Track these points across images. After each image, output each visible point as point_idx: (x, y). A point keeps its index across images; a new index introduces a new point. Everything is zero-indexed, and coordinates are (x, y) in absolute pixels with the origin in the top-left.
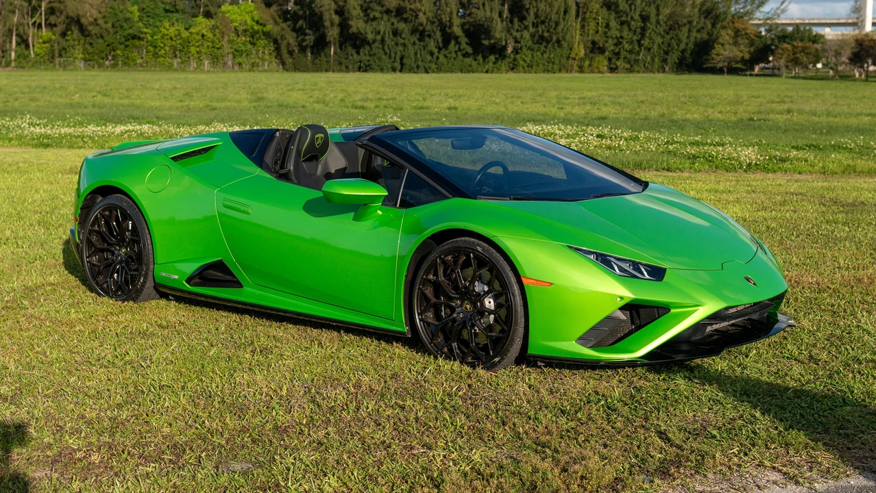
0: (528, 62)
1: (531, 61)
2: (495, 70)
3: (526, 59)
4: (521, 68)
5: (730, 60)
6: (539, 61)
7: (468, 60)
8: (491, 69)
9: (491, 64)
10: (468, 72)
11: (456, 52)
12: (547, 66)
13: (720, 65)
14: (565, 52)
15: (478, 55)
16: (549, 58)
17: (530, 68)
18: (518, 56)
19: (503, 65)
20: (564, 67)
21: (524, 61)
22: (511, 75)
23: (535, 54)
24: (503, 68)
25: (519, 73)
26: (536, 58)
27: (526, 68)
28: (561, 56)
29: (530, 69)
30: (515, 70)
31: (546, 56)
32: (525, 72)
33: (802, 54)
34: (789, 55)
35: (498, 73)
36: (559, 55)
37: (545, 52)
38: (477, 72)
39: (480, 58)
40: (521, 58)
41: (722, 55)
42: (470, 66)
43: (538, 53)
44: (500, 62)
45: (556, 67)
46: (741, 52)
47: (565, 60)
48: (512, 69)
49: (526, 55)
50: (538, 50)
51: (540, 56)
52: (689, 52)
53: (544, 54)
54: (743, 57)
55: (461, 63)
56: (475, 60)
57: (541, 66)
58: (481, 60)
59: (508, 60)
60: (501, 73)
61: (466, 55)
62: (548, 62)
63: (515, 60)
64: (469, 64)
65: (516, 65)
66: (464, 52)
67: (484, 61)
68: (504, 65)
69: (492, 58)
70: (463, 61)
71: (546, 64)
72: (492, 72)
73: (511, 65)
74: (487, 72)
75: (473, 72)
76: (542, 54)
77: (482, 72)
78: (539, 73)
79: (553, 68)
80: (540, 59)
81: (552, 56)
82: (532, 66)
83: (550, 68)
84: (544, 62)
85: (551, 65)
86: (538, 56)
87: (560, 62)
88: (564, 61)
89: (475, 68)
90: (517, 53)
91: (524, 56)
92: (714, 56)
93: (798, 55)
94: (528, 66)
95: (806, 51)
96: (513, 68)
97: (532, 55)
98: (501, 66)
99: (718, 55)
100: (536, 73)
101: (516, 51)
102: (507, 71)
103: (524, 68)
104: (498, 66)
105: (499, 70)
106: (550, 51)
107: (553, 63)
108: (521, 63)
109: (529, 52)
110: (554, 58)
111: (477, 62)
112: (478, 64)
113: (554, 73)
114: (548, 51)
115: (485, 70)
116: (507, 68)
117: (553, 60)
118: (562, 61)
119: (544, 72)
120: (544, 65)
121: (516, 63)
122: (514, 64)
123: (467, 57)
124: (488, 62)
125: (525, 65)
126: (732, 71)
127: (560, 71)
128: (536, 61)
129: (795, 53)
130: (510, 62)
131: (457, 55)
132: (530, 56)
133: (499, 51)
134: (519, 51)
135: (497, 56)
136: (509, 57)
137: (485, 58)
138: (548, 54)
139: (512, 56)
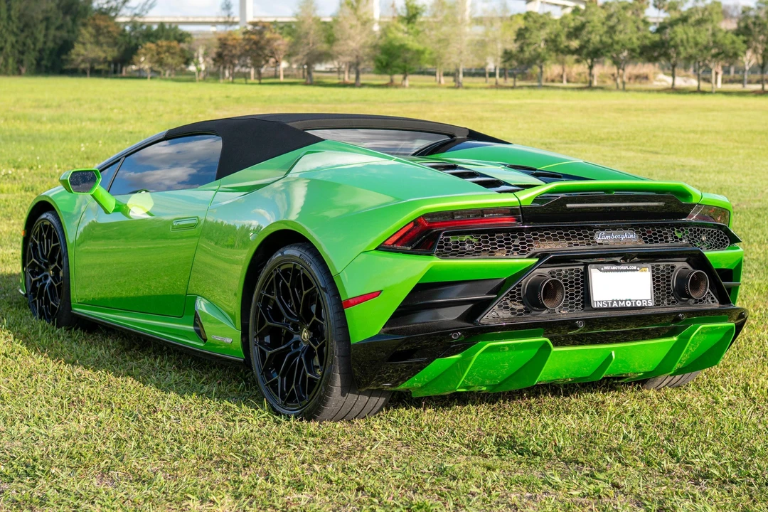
5: (94, 61)
13: (83, 66)
33: (167, 54)
34: (153, 55)
41: (83, 55)
46: (105, 52)
52: (48, 52)
54: (106, 58)
92: (74, 57)
93: (163, 56)
95: (171, 51)
99: (78, 55)
126: (96, 73)
129: (159, 53)
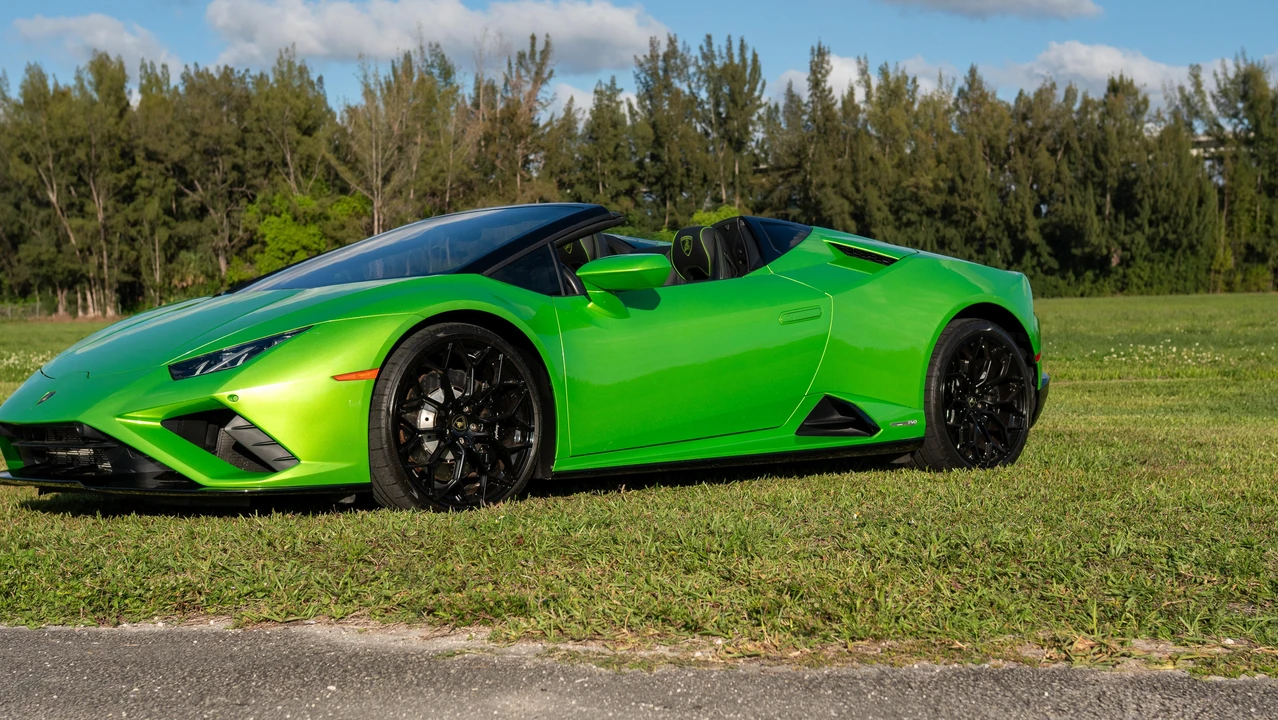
0: (1146, 278)
1: (1149, 277)
2: (1095, 291)
3: (1142, 274)
4: (1135, 289)
6: (1162, 277)
7: (1051, 279)
8: (1088, 291)
9: (1088, 284)
10: (1053, 296)
11: (1033, 268)
12: (1176, 283)
14: (1204, 262)
15: (1068, 271)
16: (1178, 271)
17: (1149, 287)
18: (1129, 271)
19: (1106, 284)
20: (1203, 285)
21: (1139, 277)
22: (1120, 298)
23: (1156, 267)
24: (1107, 289)
25: (1133, 293)
26: (1157, 273)
27: (1143, 288)
28: (1198, 267)
29: (1149, 289)
30: (1126, 292)
31: (1173, 269)
32: (1142, 294)
35: (1098, 296)
36: (1195, 267)
37: (1172, 263)
38: (1067, 295)
39: (1071, 275)
40: (1134, 272)
42: (1056, 287)
43: (1161, 265)
44: (1101, 280)
45: (1190, 285)
47: (1204, 274)
48: (1121, 290)
49: (1141, 268)
50: (1160, 261)
51: (1164, 269)
53: (1171, 267)
55: (1042, 284)
56: (1064, 278)
57: (1166, 284)
58: (1073, 278)
59: (1114, 277)
60: (1105, 296)
61: (1050, 272)
62: (1178, 278)
63: (1125, 276)
64: (1055, 284)
65: (1127, 284)
66: (1045, 267)
67: (1077, 279)
68: (1108, 284)
69: (1090, 274)
70: (1044, 280)
71: (1175, 280)
72: (1090, 295)
73: (1119, 284)
74: (1082, 295)
75: (1061, 296)
76: (1167, 266)
77: (1075, 296)
78: (1163, 294)
79: (1185, 287)
80: (1164, 274)
81: (1183, 268)
82: (1151, 285)
83: (1180, 287)
84: (1169, 278)
85: (1182, 282)
86: (1160, 269)
87: (1196, 277)
88: (1202, 276)
89: (1063, 290)
90: (1128, 266)
91: (1138, 270)
94: (1146, 285)
96: (1123, 288)
97: (1152, 268)
98: (1103, 286)
100: (1158, 294)
101: (1125, 263)
102: (1113, 293)
103: (1139, 288)
104: (1099, 286)
105: (1100, 293)
106: (1179, 262)
107: (1185, 280)
108: (1135, 280)
109: (1146, 263)
110: (1186, 271)
111: (1066, 282)
112: (1069, 284)
113: (1188, 293)
114: (1176, 260)
115: (1079, 293)
116: (1114, 289)
117: (1184, 274)
118: (1199, 276)
119: (1171, 293)
120: (1170, 282)
121: (1126, 281)
122: (1123, 283)
123: (1052, 274)
124: (1084, 280)
125: (1141, 283)
127: (1197, 290)
128: (1159, 277)
130: (1118, 280)
131: (1035, 272)
132: (1148, 269)
133: (1099, 265)
134: (1131, 263)
135: (1098, 272)
136: (1117, 273)
137: (1078, 275)
138: (1176, 265)
139: (1121, 271)
